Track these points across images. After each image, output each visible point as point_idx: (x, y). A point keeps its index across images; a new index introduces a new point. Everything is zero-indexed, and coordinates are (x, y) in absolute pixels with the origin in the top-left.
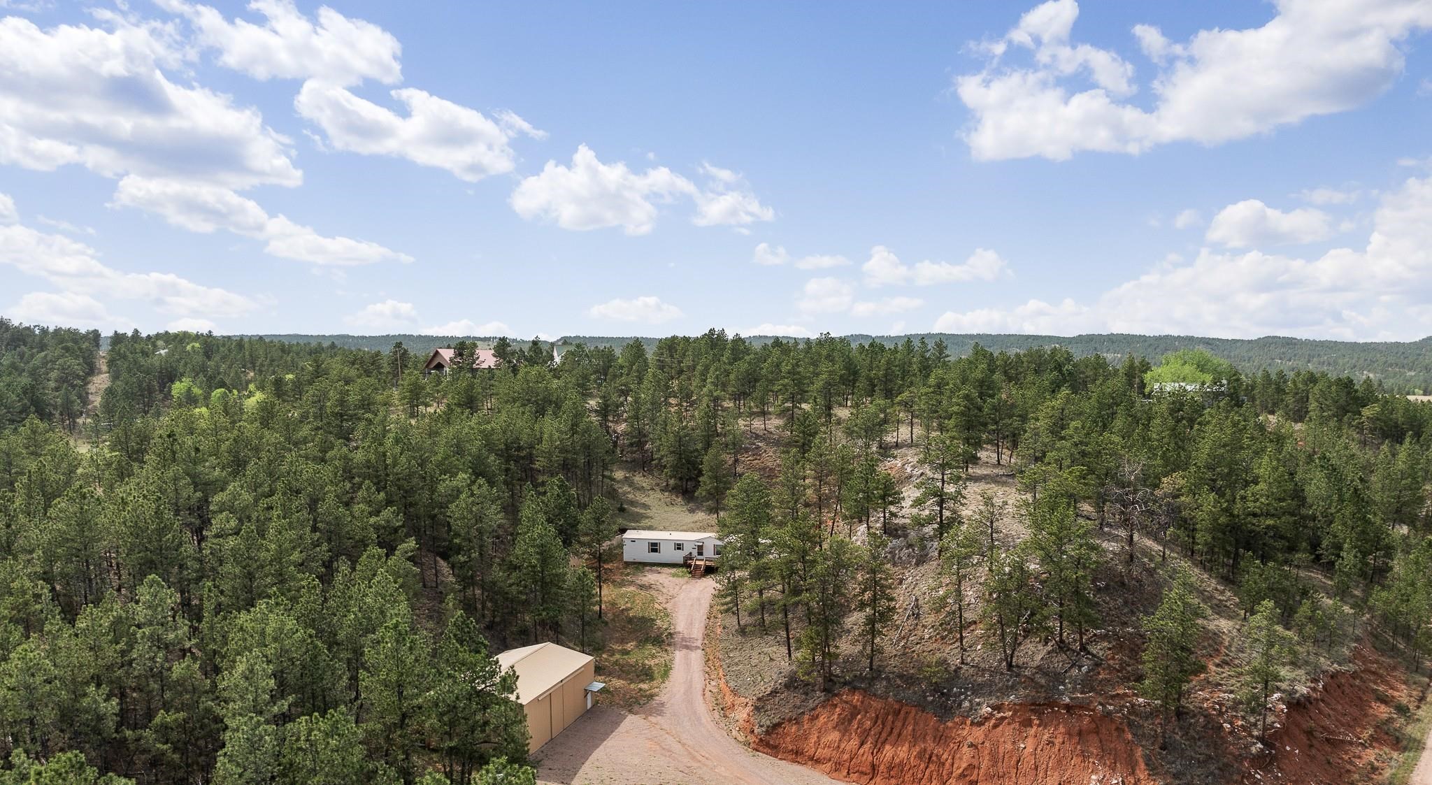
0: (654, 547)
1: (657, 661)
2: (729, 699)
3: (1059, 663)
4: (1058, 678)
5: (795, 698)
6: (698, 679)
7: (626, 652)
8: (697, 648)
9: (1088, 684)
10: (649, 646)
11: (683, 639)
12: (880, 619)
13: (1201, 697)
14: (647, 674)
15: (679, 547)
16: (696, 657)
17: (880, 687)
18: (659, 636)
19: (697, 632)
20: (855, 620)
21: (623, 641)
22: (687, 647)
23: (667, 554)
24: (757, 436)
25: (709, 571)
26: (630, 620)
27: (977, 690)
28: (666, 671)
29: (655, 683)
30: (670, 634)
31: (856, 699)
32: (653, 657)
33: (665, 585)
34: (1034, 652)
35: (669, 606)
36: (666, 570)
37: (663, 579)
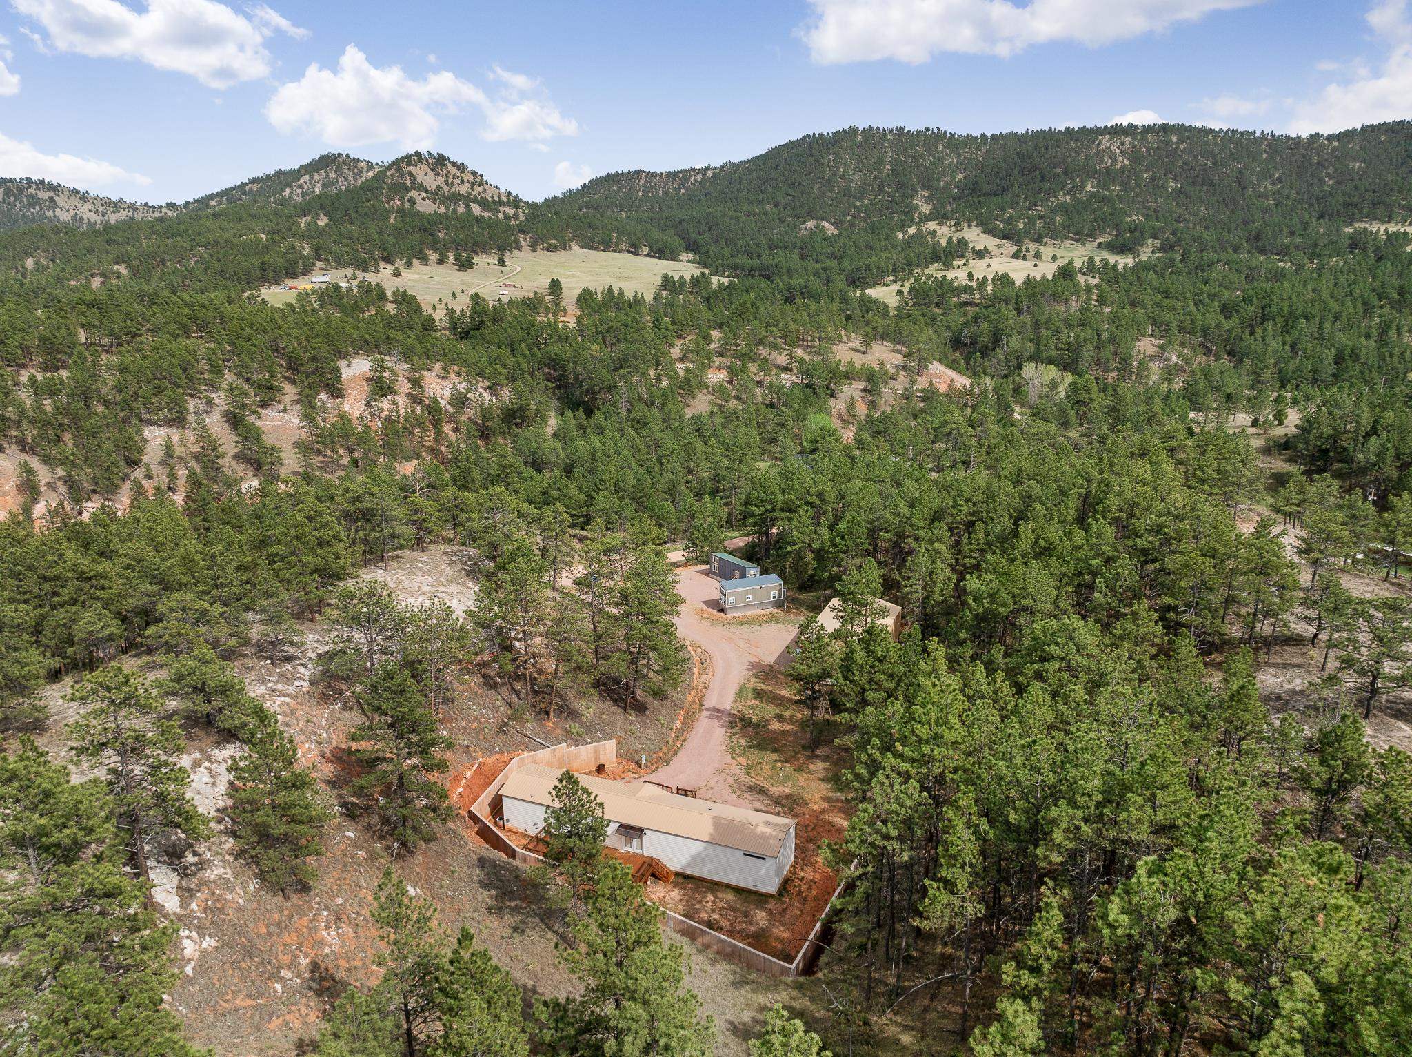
1: (749, 703)
6: (715, 685)
8: (707, 709)
10: (755, 719)
11: (719, 718)
14: (758, 694)
16: (711, 701)
18: (744, 727)
19: (704, 723)
21: (783, 732)
22: (718, 711)
26: (776, 750)
28: (739, 695)
29: (751, 685)
30: (732, 727)
32: (751, 707)
33: (729, 789)
35: (728, 759)
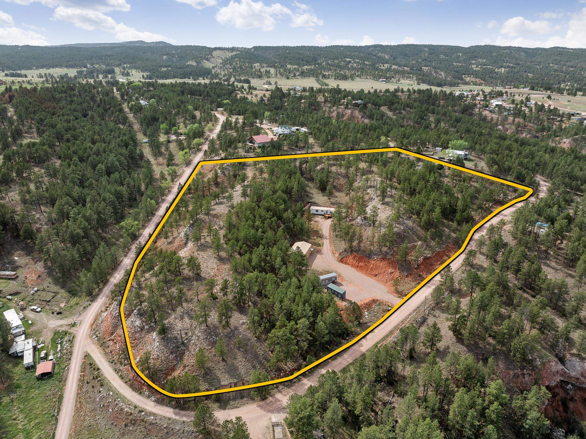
0: (317, 211)
1: (321, 242)
2: (335, 252)
3: (388, 251)
4: (387, 253)
5: (346, 253)
6: (329, 246)
7: (315, 239)
8: (328, 239)
9: (392, 255)
10: (319, 238)
11: (325, 236)
12: (360, 242)
13: (409, 258)
14: (319, 245)
15: (322, 211)
16: (328, 241)
17: (360, 252)
18: (320, 235)
19: (328, 235)
20: (357, 242)
21: (314, 236)
22: (326, 238)
23: (319, 213)
24: (339, 174)
25: (329, 217)
26: (314, 231)
27: (375, 255)
28: (323, 244)
29: (321, 247)
30: (322, 235)
31: (356, 254)
32: (320, 240)
33: (320, 221)
34: (385, 249)
35: (321, 227)
36: (319, 216)
37: (319, 219)
